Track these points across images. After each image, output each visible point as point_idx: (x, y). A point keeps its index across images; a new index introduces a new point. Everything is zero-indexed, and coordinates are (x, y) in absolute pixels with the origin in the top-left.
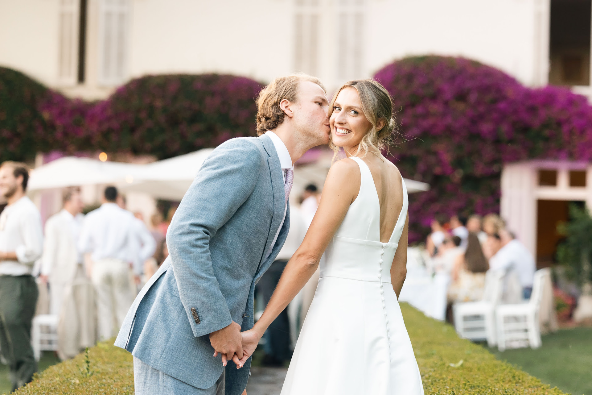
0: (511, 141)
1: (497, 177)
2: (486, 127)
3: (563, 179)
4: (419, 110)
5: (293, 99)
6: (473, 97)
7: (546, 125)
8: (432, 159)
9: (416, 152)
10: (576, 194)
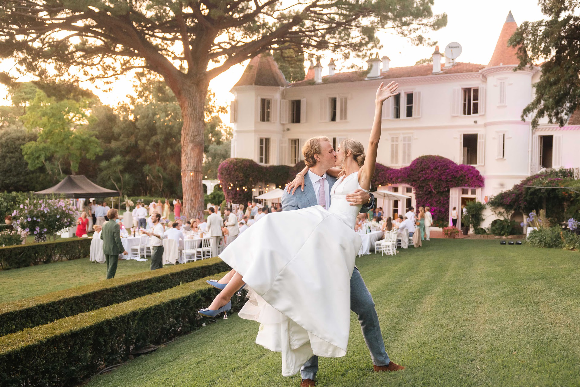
0: (451, 181)
1: (448, 191)
2: (443, 177)
3: (470, 192)
4: (424, 172)
5: (319, 153)
6: (439, 168)
7: (461, 176)
8: (427, 186)
9: (423, 185)
10: (473, 196)
